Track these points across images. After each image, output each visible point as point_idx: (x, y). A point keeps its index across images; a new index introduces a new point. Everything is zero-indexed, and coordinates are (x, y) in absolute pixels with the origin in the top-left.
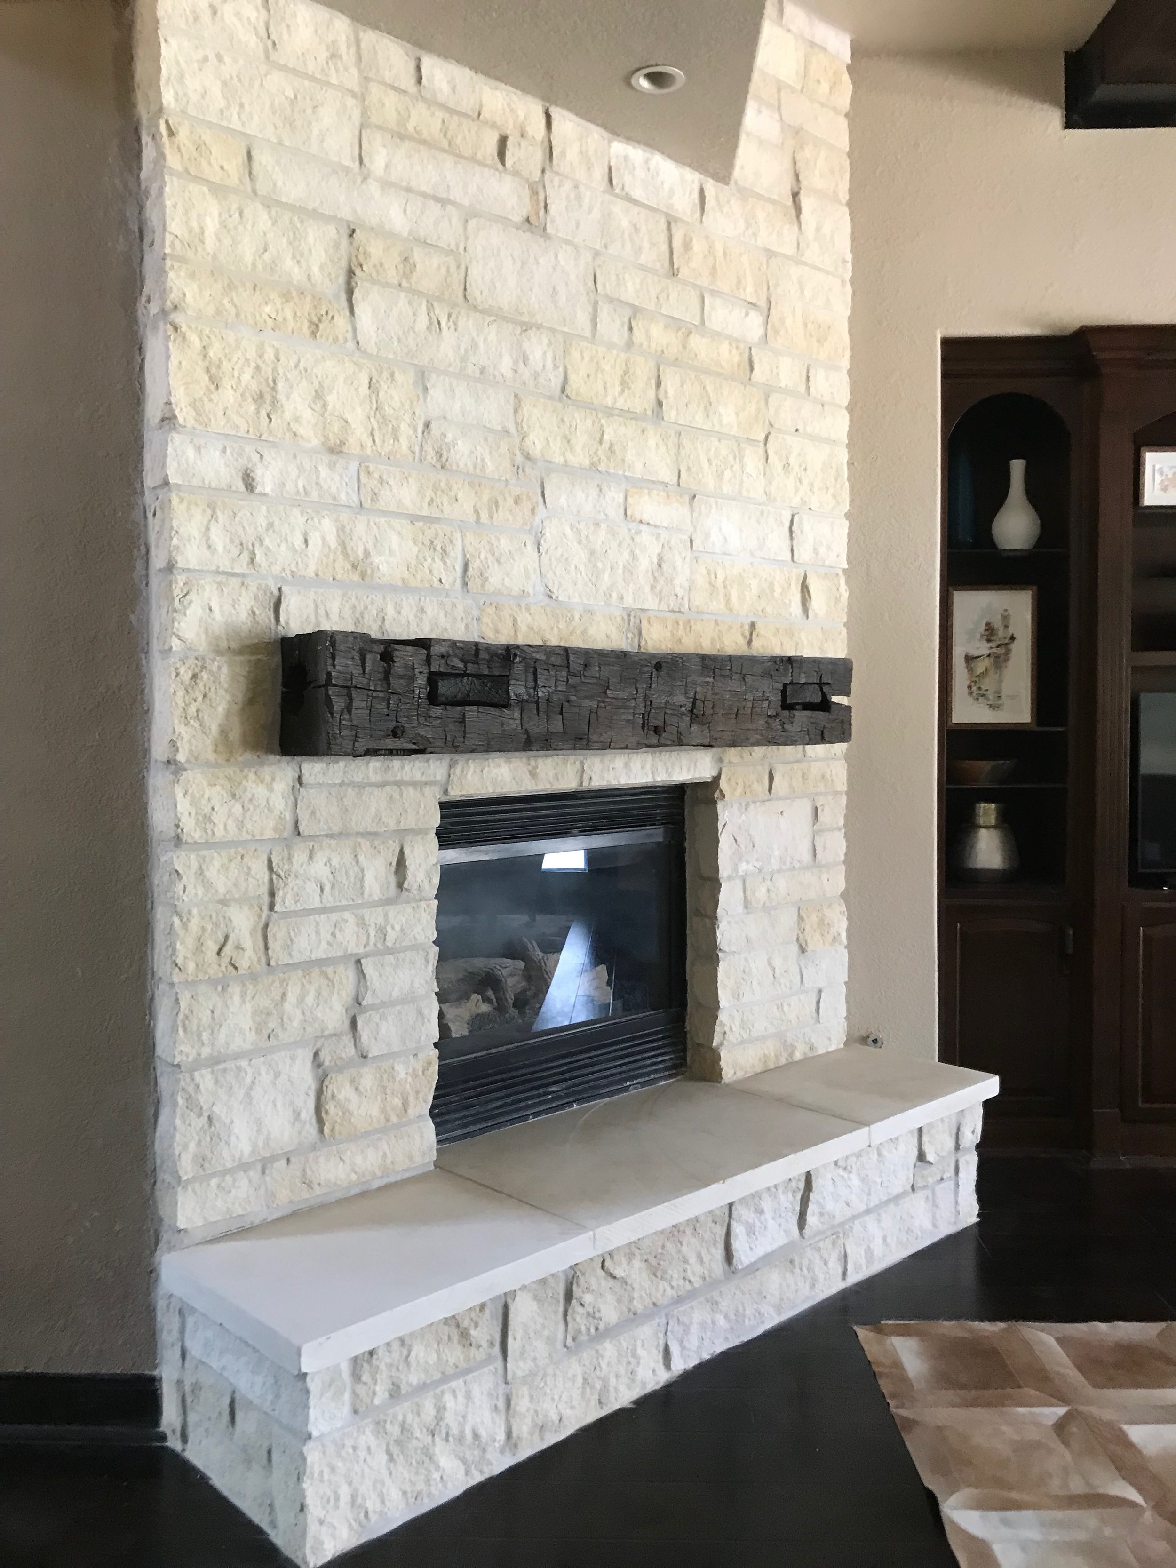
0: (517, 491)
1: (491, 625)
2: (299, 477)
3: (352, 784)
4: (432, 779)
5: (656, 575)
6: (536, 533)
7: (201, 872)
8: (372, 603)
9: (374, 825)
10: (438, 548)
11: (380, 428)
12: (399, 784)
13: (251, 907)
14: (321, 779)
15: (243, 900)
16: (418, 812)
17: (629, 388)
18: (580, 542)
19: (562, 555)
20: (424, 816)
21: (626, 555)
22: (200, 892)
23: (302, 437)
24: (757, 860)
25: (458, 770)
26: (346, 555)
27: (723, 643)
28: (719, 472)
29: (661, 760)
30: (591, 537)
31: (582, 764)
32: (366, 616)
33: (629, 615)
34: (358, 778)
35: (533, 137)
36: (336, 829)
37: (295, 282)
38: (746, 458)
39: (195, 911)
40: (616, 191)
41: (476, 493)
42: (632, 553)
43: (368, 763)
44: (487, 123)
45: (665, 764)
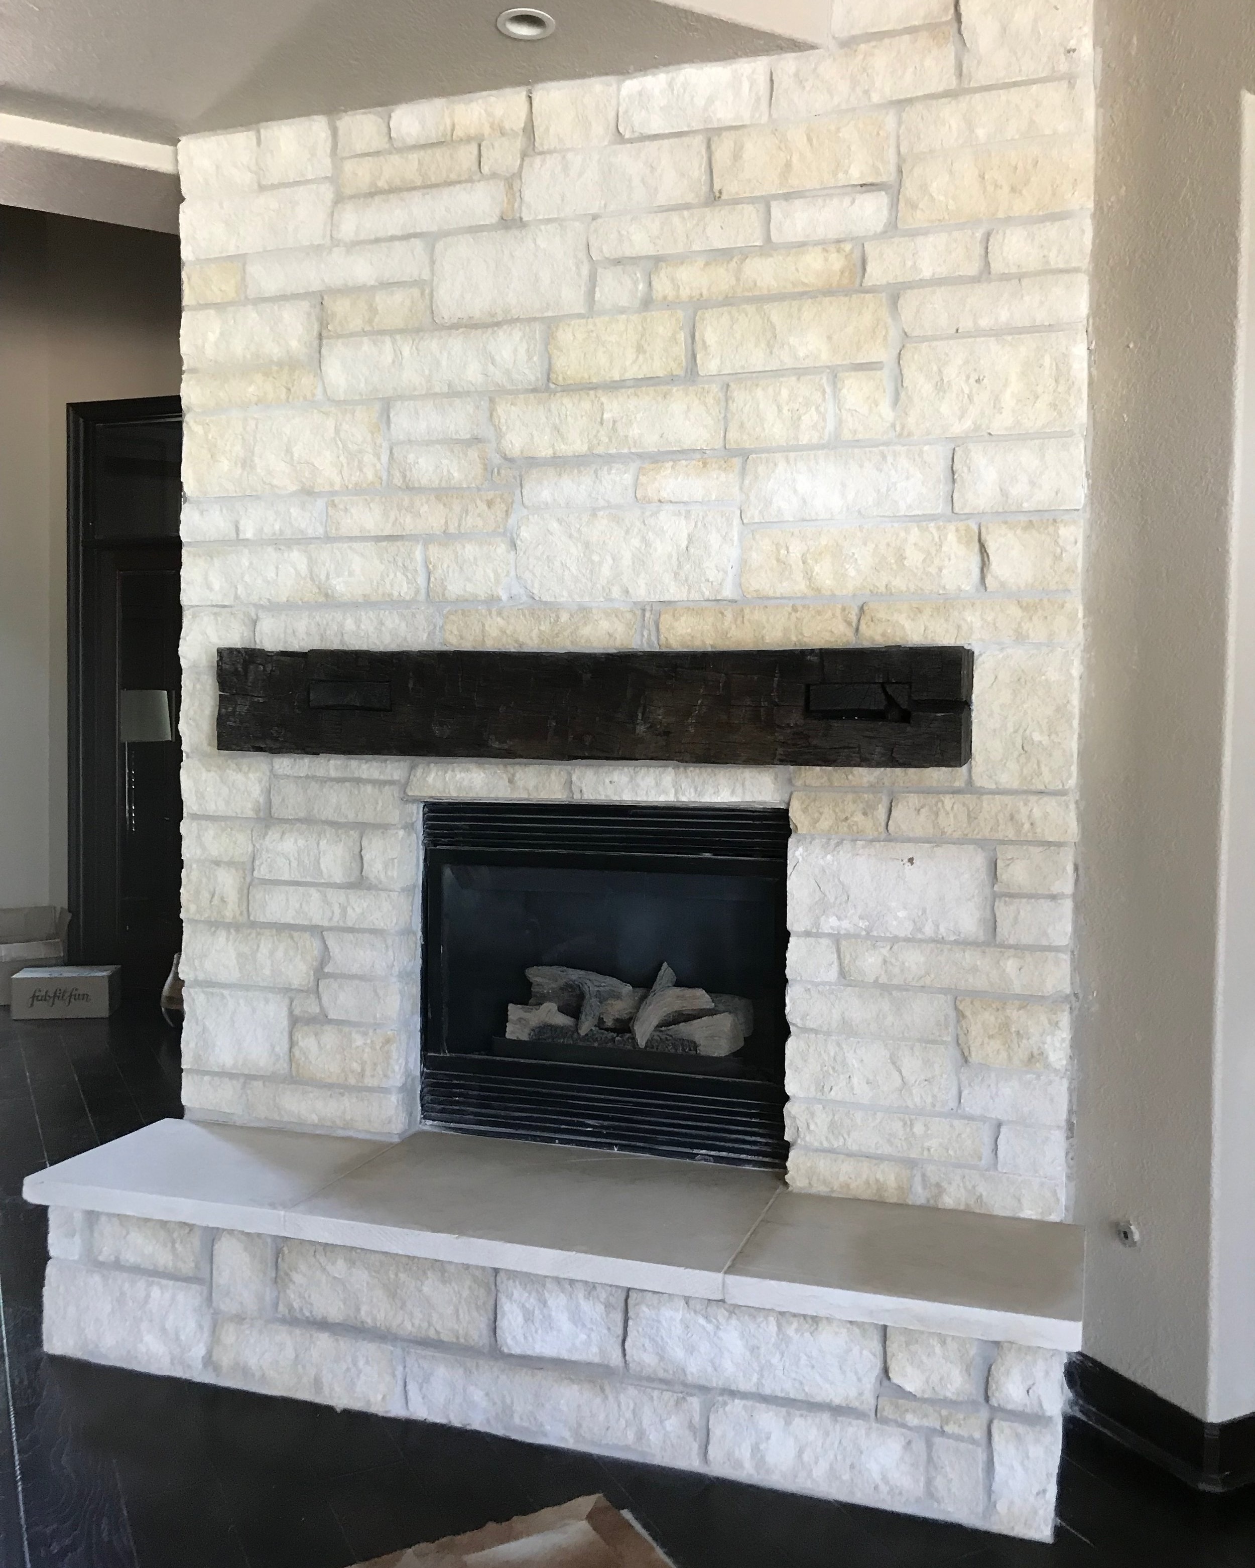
0: (490, 495)
1: (456, 632)
2: (276, 520)
3: (314, 777)
4: (390, 778)
5: (681, 559)
6: (511, 534)
7: (199, 837)
8: (333, 620)
9: (336, 815)
10: (400, 564)
11: (348, 464)
12: (358, 781)
13: (237, 870)
14: (288, 771)
15: (231, 864)
16: (375, 808)
17: (645, 352)
18: (570, 536)
19: (543, 553)
20: (382, 811)
21: (636, 542)
22: (199, 852)
23: (277, 487)
24: (861, 918)
25: (419, 771)
26: (312, 579)
27: (802, 634)
28: (795, 418)
29: (687, 777)
30: (584, 529)
31: (570, 774)
32: (328, 632)
33: (644, 610)
34: (321, 773)
35: (512, 130)
36: (302, 815)
37: (275, 360)
38: (845, 391)
39: (194, 866)
40: (627, 136)
41: (445, 505)
42: (644, 539)
43: (329, 760)
44: (461, 140)
45: (693, 781)
